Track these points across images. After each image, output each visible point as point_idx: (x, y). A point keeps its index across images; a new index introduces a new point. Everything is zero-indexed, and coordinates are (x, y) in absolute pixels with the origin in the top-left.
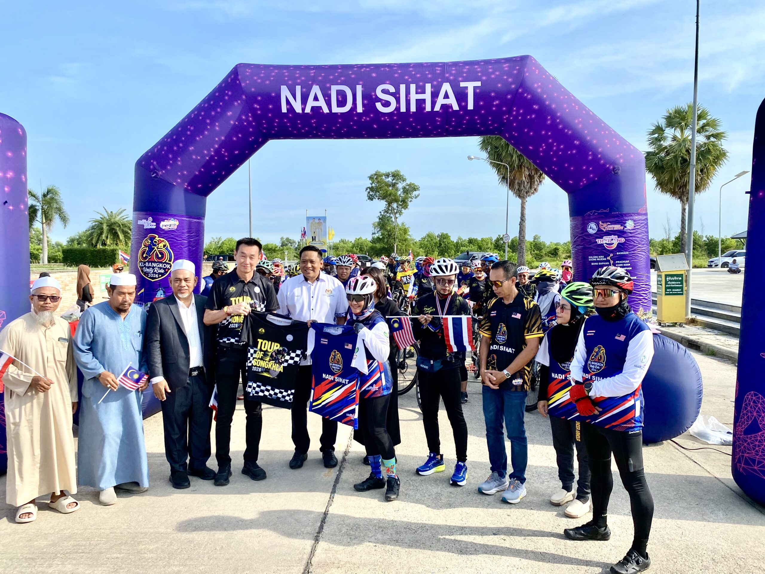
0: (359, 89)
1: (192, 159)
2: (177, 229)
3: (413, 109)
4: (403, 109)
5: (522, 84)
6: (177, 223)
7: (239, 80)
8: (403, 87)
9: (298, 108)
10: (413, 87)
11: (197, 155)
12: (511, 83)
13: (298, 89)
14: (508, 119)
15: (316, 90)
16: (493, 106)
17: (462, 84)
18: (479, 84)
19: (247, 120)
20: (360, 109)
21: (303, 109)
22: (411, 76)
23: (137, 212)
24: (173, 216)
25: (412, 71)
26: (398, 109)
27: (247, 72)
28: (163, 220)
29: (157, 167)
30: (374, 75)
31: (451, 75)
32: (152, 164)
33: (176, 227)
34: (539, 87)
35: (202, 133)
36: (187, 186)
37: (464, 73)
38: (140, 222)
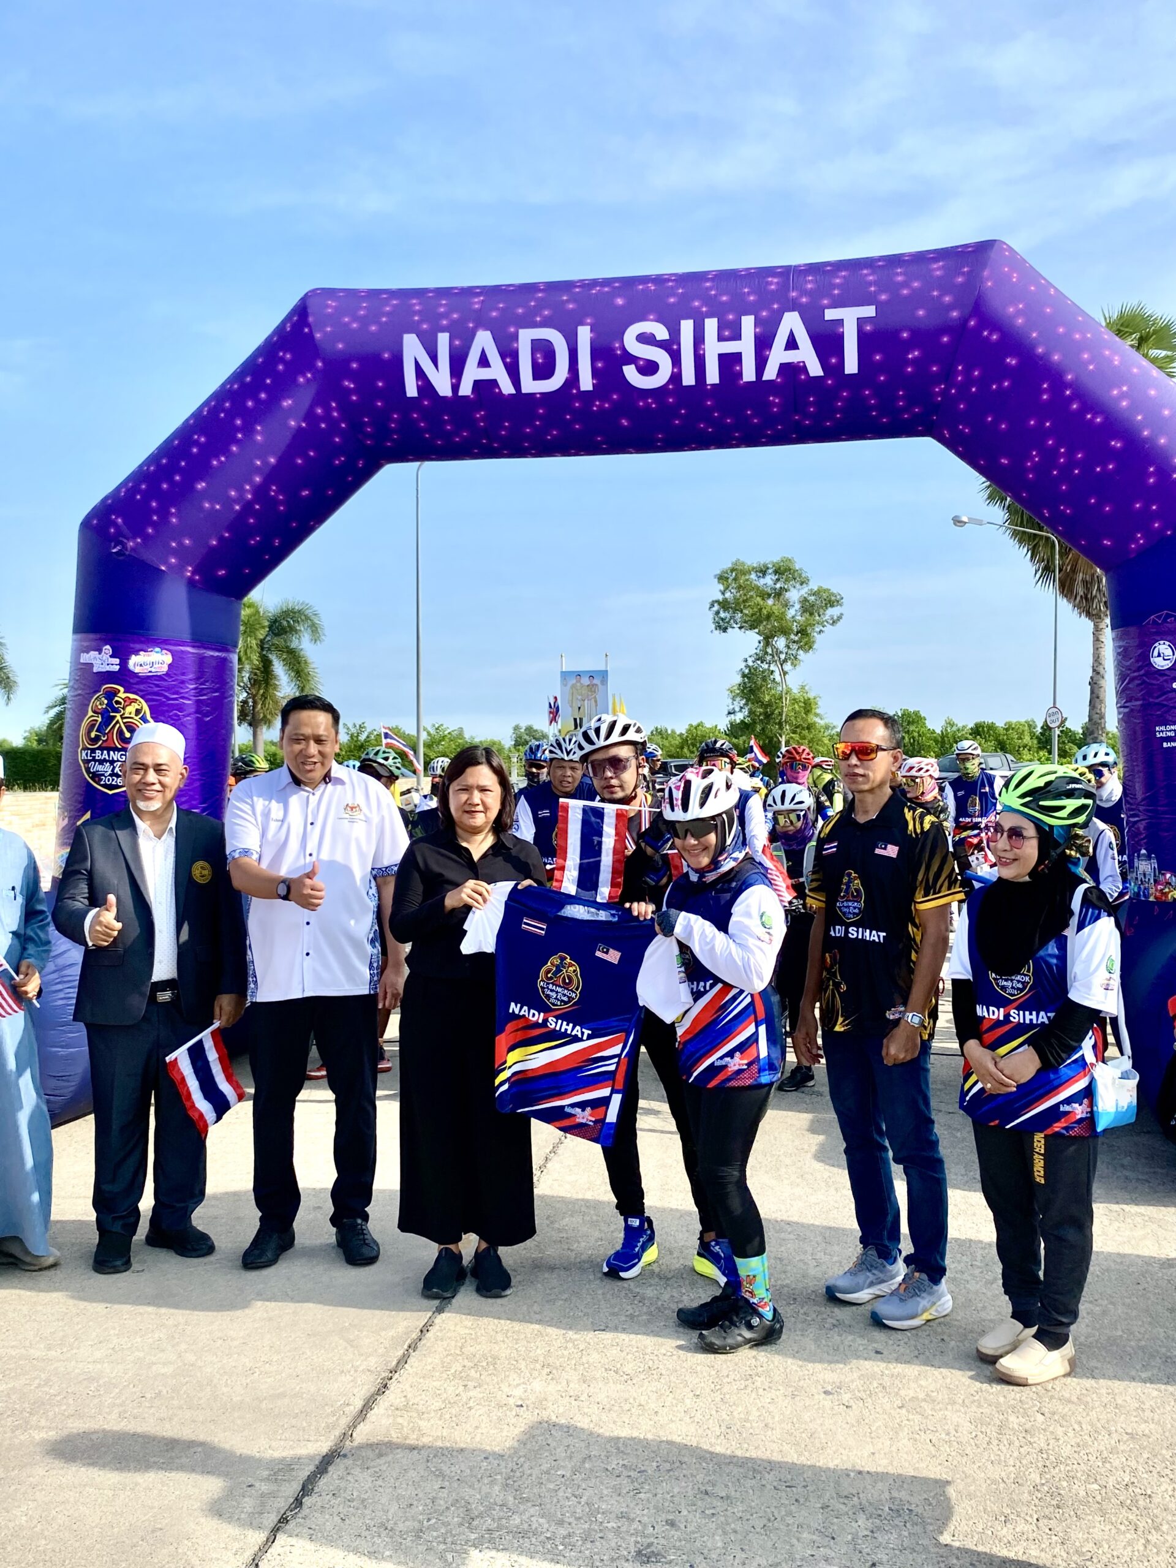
0: (584, 335)
1: (202, 508)
2: (167, 674)
3: (713, 376)
4: (689, 378)
5: (979, 309)
6: (168, 659)
7: (309, 326)
8: (687, 327)
9: (442, 385)
10: (711, 326)
11: (212, 502)
12: (951, 307)
13: (443, 339)
14: (945, 393)
15: (484, 340)
16: (909, 362)
17: (830, 314)
18: (869, 311)
19: (327, 416)
20: (586, 382)
21: (455, 388)
22: (708, 300)
23: (79, 636)
24: (163, 643)
25: (711, 288)
26: (676, 377)
27: (328, 306)
28: (137, 653)
29: (125, 529)
30: (620, 301)
31: (804, 292)
32: (115, 524)
33: (165, 669)
34: (1019, 313)
35: (226, 451)
36: (194, 573)
37: (835, 286)
38: (85, 658)
